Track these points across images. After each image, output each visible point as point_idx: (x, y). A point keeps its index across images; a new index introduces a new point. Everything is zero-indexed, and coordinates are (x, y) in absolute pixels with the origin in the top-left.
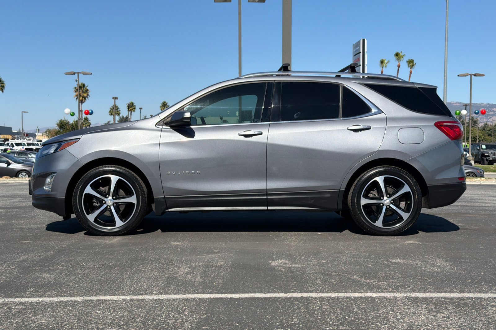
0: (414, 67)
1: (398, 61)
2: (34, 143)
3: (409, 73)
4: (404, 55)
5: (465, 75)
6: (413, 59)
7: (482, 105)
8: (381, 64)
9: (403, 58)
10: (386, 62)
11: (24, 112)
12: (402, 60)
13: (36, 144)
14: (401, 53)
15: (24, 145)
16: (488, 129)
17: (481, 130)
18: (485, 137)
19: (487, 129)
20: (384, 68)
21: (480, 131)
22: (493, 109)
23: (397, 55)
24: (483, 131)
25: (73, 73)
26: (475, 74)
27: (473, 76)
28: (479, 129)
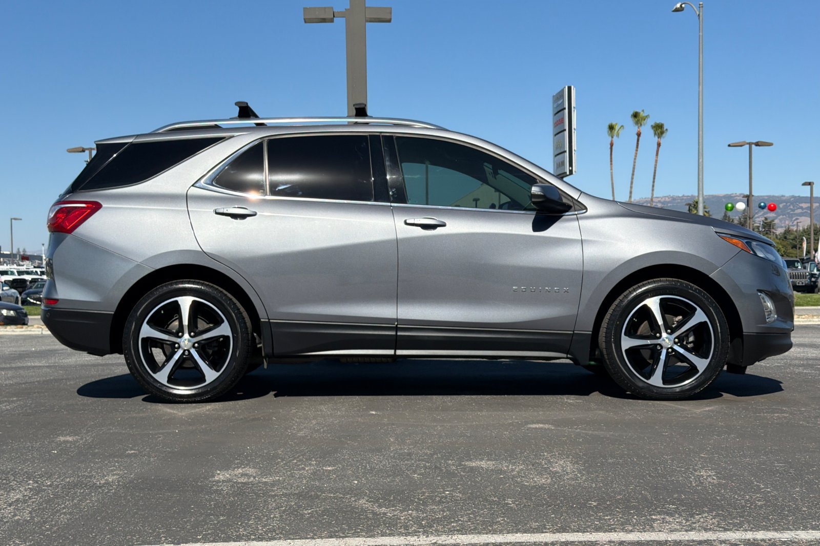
0: (664, 135)
1: (637, 127)
2: (29, 270)
3: (656, 146)
4: (647, 116)
5: (740, 144)
6: (663, 122)
7: (782, 198)
8: (610, 132)
9: (646, 121)
10: (617, 128)
11: (15, 219)
12: (644, 125)
13: (32, 272)
14: (642, 113)
15: (12, 273)
16: (792, 237)
17: (780, 239)
18: (787, 250)
19: (790, 237)
20: (615, 137)
21: (778, 241)
22: (801, 205)
23: (635, 115)
24: (783, 240)
25: (81, 150)
26: (758, 142)
27: (753, 146)
28: (777, 238)
